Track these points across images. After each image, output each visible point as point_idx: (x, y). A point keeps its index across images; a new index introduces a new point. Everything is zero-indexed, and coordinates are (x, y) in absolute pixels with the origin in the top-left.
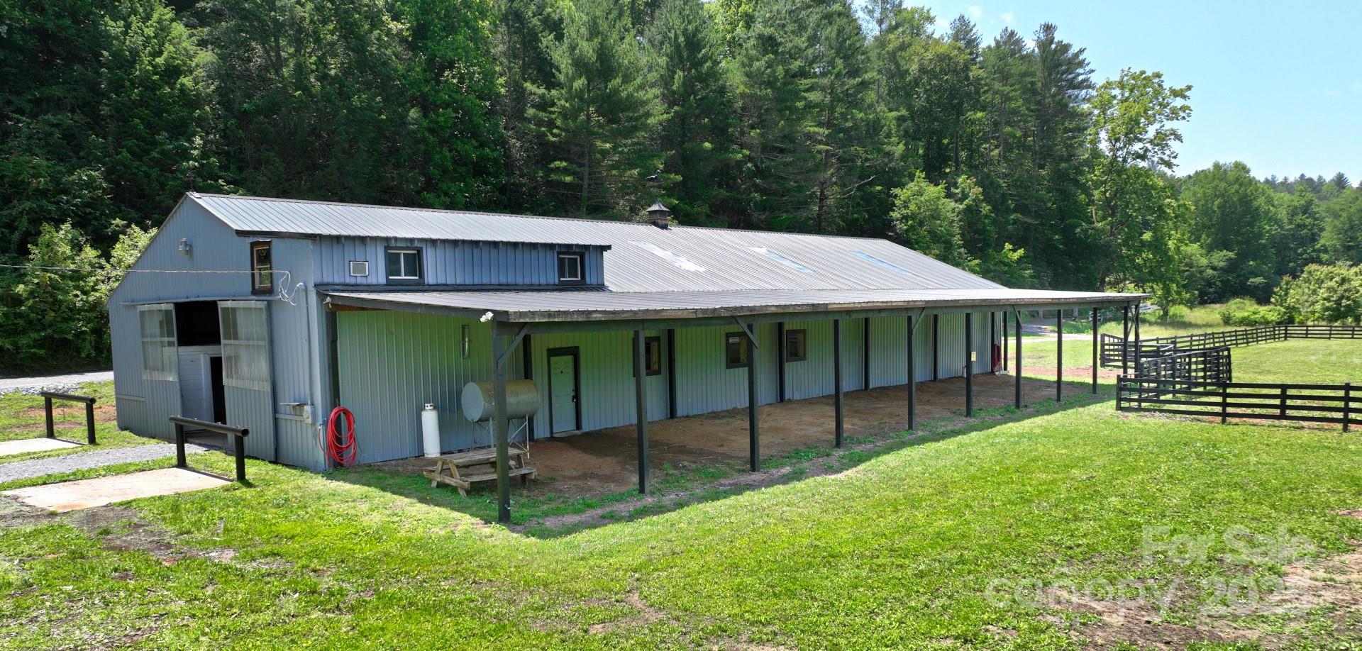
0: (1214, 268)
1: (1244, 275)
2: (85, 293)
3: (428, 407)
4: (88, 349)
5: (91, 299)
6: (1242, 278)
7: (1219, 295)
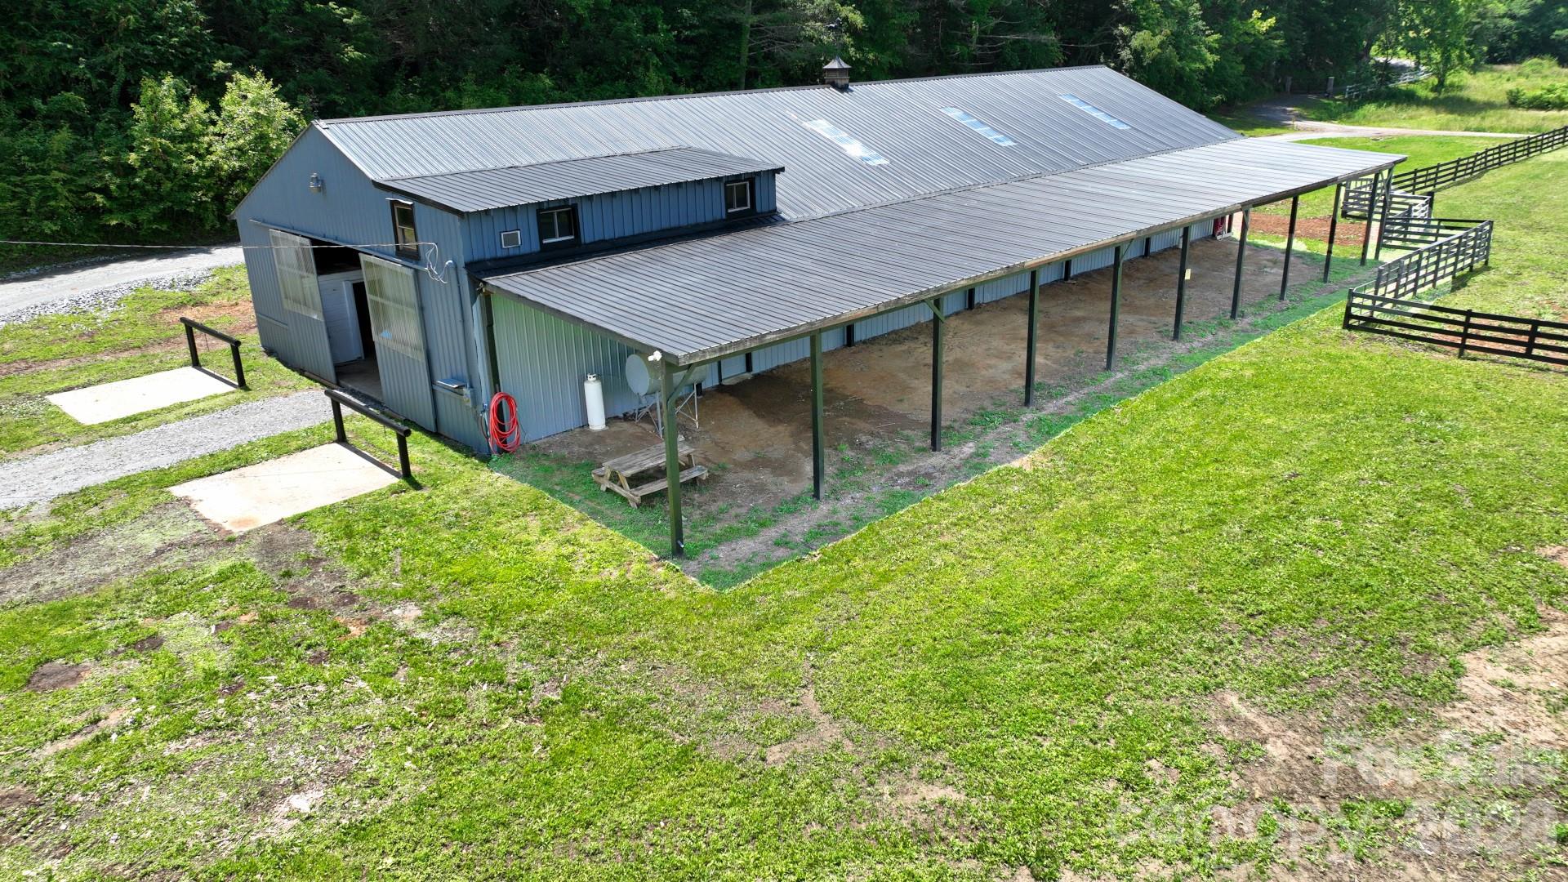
0: (1513, 17)
1: (1549, 26)
2: (200, 156)
3: (591, 378)
4: (211, 221)
5: (207, 164)
6: (1545, 30)
7: (1514, 51)
